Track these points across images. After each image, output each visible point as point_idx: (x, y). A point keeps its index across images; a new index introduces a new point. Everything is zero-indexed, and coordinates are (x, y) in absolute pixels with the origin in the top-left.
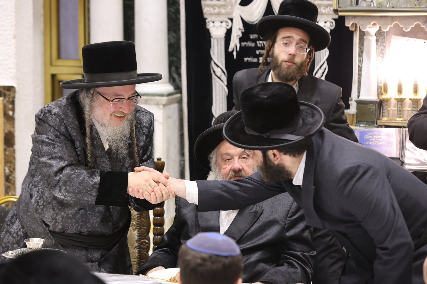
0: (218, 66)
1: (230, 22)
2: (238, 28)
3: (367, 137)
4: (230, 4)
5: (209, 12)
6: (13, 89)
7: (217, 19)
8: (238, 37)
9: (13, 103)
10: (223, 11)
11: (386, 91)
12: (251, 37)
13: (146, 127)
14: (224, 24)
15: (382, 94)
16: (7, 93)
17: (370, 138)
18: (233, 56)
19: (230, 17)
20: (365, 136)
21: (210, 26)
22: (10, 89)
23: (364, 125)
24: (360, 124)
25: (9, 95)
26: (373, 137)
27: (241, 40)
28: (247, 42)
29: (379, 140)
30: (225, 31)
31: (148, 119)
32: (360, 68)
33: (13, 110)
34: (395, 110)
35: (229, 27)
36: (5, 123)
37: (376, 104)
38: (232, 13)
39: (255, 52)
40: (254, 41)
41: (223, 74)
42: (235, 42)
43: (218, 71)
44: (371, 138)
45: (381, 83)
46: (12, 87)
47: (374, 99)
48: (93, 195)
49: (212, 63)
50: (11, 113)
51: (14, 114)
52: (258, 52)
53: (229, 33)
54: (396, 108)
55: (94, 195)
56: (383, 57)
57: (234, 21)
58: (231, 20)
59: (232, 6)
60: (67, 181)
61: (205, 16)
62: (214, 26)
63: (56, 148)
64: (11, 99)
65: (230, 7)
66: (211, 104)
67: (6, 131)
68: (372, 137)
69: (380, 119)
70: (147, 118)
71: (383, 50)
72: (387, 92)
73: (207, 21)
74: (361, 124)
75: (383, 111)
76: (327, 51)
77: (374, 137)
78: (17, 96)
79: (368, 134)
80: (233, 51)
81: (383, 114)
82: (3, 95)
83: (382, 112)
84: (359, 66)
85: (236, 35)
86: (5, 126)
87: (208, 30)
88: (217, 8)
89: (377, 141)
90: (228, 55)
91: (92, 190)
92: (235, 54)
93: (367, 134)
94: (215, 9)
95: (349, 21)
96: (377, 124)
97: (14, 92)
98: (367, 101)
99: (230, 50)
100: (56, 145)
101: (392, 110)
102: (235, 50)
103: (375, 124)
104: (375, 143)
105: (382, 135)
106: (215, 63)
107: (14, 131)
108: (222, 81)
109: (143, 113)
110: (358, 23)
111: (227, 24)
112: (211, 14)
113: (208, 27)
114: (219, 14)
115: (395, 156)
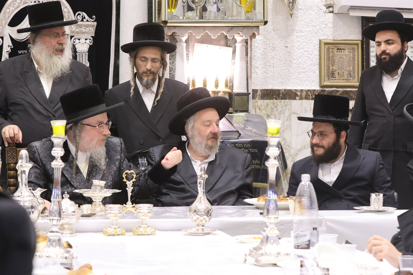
2: (7, 45)
4: (1, 25)
8: (8, 53)
32: (170, 68)
38: (3, 32)
42: (5, 57)
56: (188, 60)
57: (4, 39)
58: (2, 38)
59: (3, 27)
65: (1, 27)
71: (188, 54)
95: (171, 30)
110: (178, 32)
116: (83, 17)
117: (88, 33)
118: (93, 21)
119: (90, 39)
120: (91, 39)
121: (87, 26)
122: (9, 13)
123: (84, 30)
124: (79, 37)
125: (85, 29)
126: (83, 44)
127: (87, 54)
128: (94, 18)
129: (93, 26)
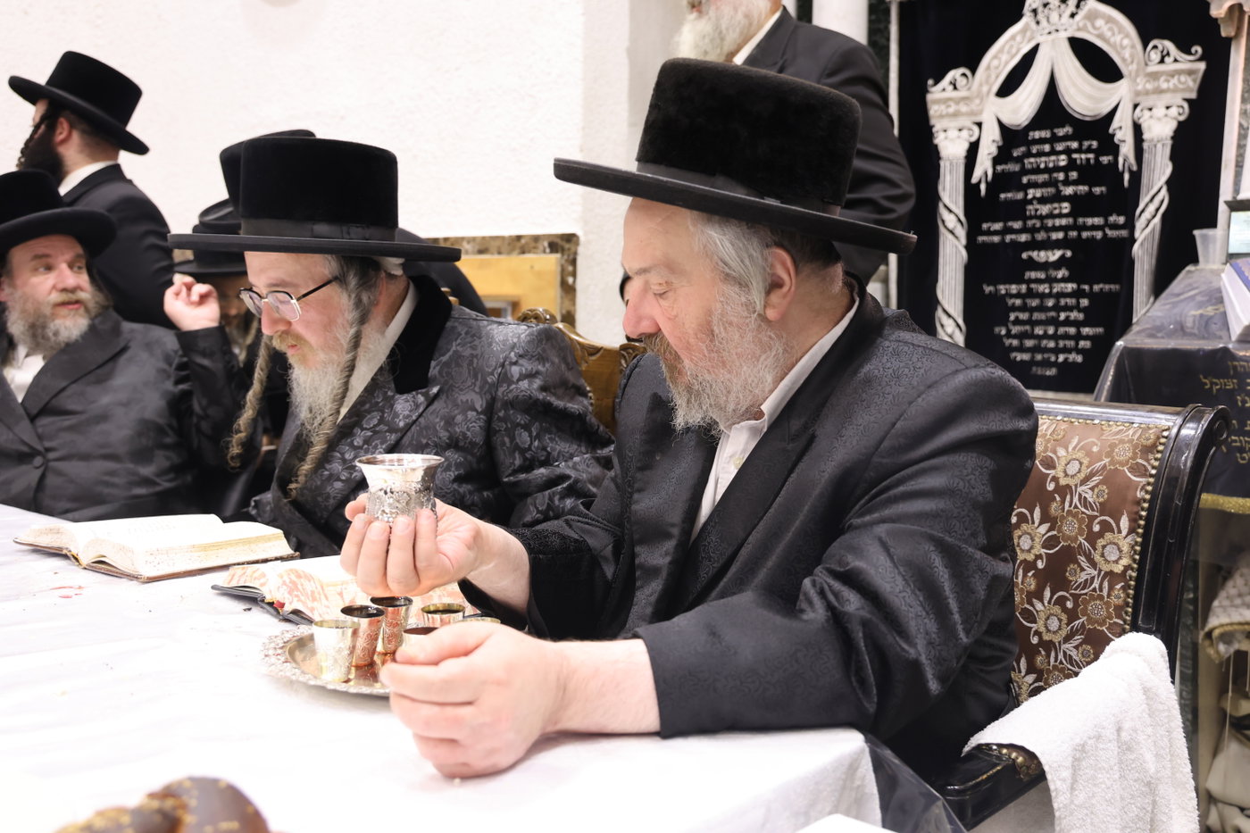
0: (950, 211)
1: (976, 129)
2: (991, 138)
4: (977, 96)
5: (938, 113)
6: (575, 239)
7: (952, 124)
8: (991, 157)
9: (574, 262)
10: (964, 108)
12: (1015, 154)
14: (965, 133)
16: (567, 246)
18: (980, 191)
19: (978, 119)
21: (940, 140)
22: (570, 238)
25: (569, 249)
27: (996, 161)
28: (1006, 164)
30: (966, 146)
33: (574, 274)
35: (974, 139)
36: (562, 297)
38: (981, 112)
39: (1021, 180)
40: (1020, 160)
41: (959, 226)
42: (984, 166)
43: (950, 220)
46: (573, 235)
49: (941, 205)
50: (570, 280)
51: (574, 282)
52: (1025, 180)
53: (973, 149)
57: (984, 126)
58: (980, 125)
59: (982, 100)
61: (933, 122)
62: (946, 138)
64: (571, 257)
65: (977, 101)
66: (936, 280)
67: (564, 312)
73: (934, 130)
76: (1167, 165)
78: (581, 250)
80: (980, 182)
82: (560, 249)
84: (1241, 126)
85: (986, 152)
86: (562, 303)
87: (936, 146)
88: (952, 103)
90: (970, 190)
92: (983, 187)
94: (949, 106)
97: (577, 243)
99: (974, 180)
102: (983, 180)
106: (945, 206)
107: (575, 310)
108: (957, 237)
111: (971, 132)
112: (942, 116)
113: (936, 141)
114: (956, 115)
116: (1165, 52)
117: (1175, 90)
118: (1191, 61)
119: (1178, 107)
120: (1182, 107)
121: (1172, 74)
122: (997, 68)
123: (1164, 86)
124: (1149, 104)
125: (1168, 81)
126: (1159, 119)
127: (1169, 143)
128: (1196, 51)
129: (1190, 73)
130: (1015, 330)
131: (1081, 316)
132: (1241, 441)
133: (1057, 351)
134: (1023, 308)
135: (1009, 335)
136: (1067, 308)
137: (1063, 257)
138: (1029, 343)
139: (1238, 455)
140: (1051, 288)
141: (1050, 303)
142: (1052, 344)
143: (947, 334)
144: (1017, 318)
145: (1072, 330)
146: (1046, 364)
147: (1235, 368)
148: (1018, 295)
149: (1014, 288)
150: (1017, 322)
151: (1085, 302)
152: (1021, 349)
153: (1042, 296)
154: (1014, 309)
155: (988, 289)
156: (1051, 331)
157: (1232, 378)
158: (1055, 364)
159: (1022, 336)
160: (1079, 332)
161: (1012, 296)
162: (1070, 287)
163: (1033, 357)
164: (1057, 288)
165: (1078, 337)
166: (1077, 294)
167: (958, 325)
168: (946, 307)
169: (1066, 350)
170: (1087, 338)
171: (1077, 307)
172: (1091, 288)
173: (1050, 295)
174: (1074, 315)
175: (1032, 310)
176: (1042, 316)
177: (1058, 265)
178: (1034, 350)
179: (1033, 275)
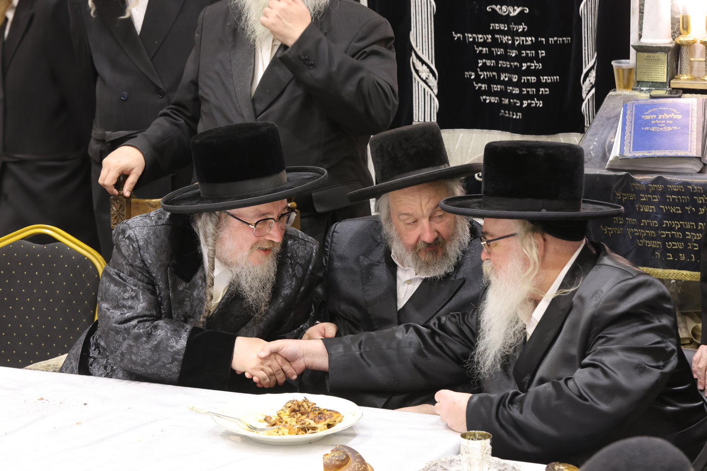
3: (648, 117)
11: (686, 28)
13: (300, 265)
15: (681, 34)
17: (652, 118)
20: (644, 115)
23: (648, 88)
24: (641, 87)
26: (658, 116)
29: (668, 122)
31: (306, 251)
34: (702, 61)
37: (669, 52)
44: (654, 119)
45: (680, 14)
47: (665, 44)
48: (173, 371)
54: (703, 58)
55: (175, 370)
60: (133, 346)
63: (128, 291)
68: (655, 116)
69: (676, 77)
70: (306, 249)
72: (689, 30)
74: (643, 87)
75: (681, 63)
77: (660, 117)
79: (650, 111)
81: (681, 68)
83: (681, 65)
89: (664, 125)
91: (171, 363)
93: (647, 110)
96: (670, 87)
98: (652, 47)
100: (128, 288)
101: (697, 61)
103: (668, 87)
104: (661, 129)
105: (674, 112)
109: (300, 241)
115: (694, 154)
130: (483, 75)
131: (540, 66)
132: (639, 232)
133: (521, 97)
134: (490, 56)
135: (478, 79)
136: (528, 59)
137: (522, 11)
138: (497, 88)
139: (638, 241)
140: (513, 41)
141: (513, 54)
142: (516, 91)
143: (422, 79)
144: (484, 64)
145: (533, 79)
146: (511, 108)
147: (634, 187)
148: (484, 44)
149: (480, 38)
150: (485, 68)
151: (542, 53)
152: (489, 93)
153: (505, 46)
154: (481, 56)
155: (457, 36)
156: (515, 79)
157: (633, 193)
158: (520, 109)
159: (490, 81)
160: (539, 80)
161: (479, 44)
162: (529, 40)
163: (501, 101)
164: (519, 41)
165: (538, 85)
166: (536, 46)
167: (431, 71)
168: (420, 54)
169: (529, 97)
170: (545, 85)
171: (536, 58)
172: (547, 41)
173: (512, 47)
174: (535, 65)
175: (498, 58)
176: (507, 64)
177: (519, 19)
178: (501, 94)
179: (497, 26)
